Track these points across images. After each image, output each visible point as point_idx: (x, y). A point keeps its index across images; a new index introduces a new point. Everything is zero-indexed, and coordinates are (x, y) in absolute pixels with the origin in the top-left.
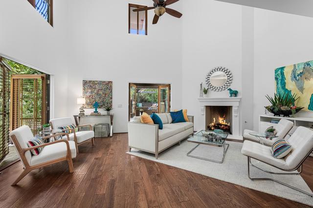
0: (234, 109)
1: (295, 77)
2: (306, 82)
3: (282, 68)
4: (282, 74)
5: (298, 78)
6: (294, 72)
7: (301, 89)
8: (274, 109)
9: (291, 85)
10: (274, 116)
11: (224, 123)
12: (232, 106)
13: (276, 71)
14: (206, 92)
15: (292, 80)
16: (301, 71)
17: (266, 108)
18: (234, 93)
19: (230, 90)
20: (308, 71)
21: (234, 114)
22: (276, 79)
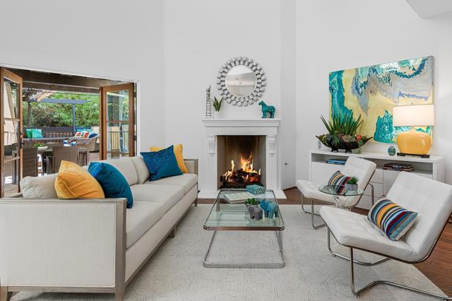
0: (269, 141)
1: (357, 89)
2: (371, 97)
3: (340, 73)
4: (340, 82)
5: (360, 90)
6: (356, 80)
7: (365, 108)
8: (332, 140)
9: (351, 102)
10: (332, 151)
11: (251, 171)
12: (265, 136)
13: (331, 76)
14: (218, 106)
15: (353, 92)
16: (365, 80)
17: (320, 138)
18: (269, 112)
19: (262, 104)
20: (373, 80)
21: (269, 150)
22: (331, 89)
